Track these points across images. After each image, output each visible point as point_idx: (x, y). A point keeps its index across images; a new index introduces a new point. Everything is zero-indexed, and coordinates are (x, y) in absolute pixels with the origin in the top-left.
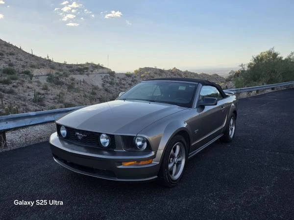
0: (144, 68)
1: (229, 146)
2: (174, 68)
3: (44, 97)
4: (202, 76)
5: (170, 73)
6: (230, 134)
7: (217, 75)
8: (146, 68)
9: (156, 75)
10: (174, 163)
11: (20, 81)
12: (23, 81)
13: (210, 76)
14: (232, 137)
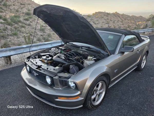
0: (98, 12)
1: (140, 74)
2: (116, 12)
3: (45, 28)
4: (132, 17)
5: (113, 15)
6: (142, 66)
7: (142, 17)
8: (99, 12)
9: (105, 16)
10: (97, 95)
11: (33, 19)
12: (35, 19)
13: (137, 17)
14: (143, 67)
